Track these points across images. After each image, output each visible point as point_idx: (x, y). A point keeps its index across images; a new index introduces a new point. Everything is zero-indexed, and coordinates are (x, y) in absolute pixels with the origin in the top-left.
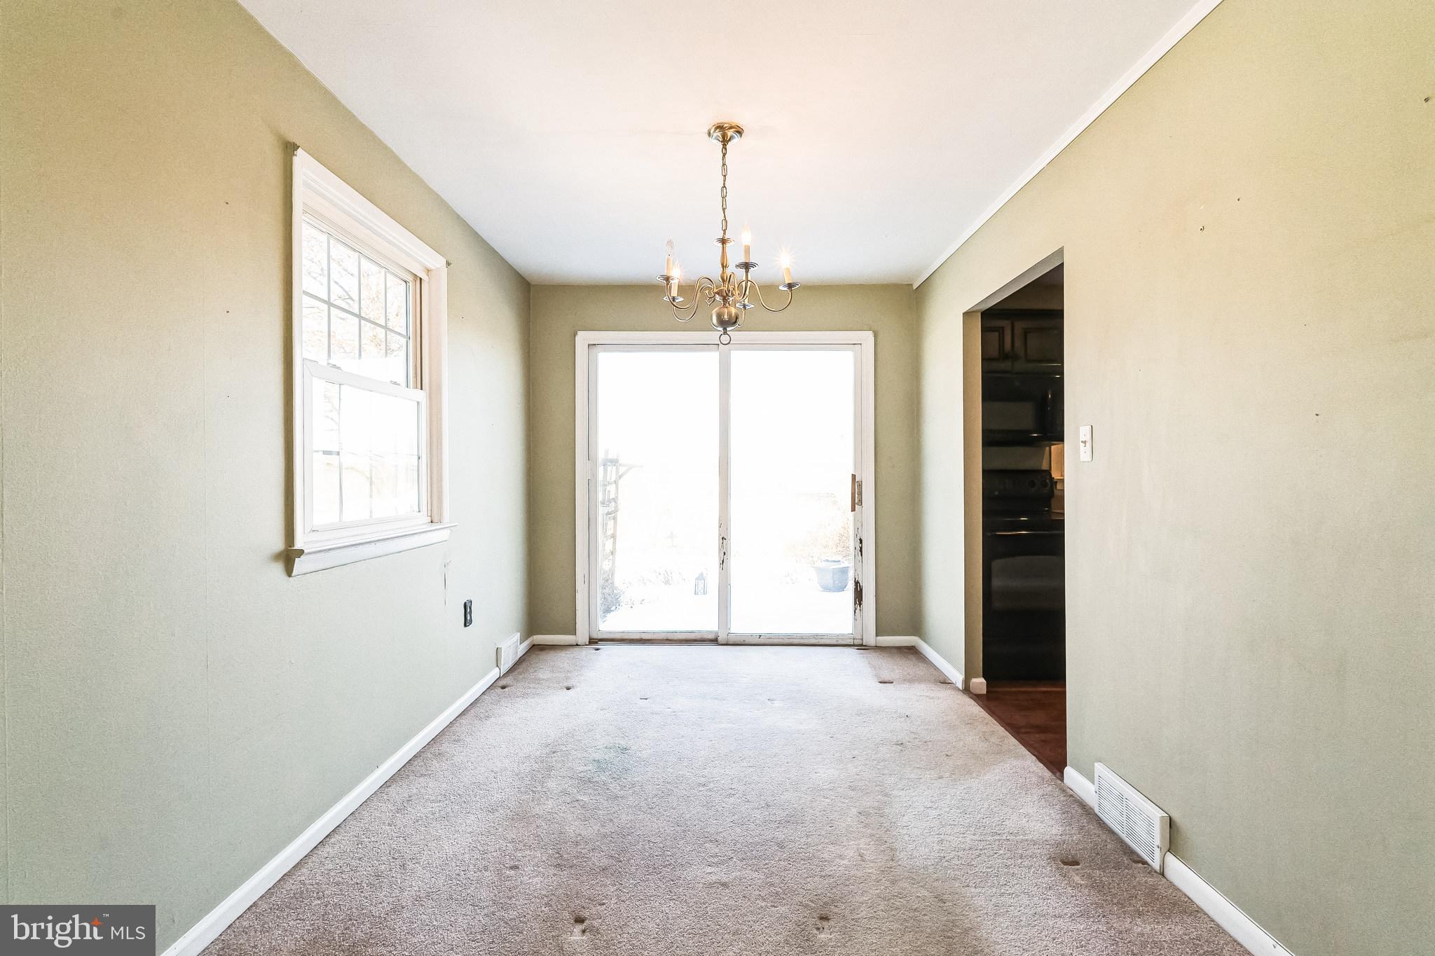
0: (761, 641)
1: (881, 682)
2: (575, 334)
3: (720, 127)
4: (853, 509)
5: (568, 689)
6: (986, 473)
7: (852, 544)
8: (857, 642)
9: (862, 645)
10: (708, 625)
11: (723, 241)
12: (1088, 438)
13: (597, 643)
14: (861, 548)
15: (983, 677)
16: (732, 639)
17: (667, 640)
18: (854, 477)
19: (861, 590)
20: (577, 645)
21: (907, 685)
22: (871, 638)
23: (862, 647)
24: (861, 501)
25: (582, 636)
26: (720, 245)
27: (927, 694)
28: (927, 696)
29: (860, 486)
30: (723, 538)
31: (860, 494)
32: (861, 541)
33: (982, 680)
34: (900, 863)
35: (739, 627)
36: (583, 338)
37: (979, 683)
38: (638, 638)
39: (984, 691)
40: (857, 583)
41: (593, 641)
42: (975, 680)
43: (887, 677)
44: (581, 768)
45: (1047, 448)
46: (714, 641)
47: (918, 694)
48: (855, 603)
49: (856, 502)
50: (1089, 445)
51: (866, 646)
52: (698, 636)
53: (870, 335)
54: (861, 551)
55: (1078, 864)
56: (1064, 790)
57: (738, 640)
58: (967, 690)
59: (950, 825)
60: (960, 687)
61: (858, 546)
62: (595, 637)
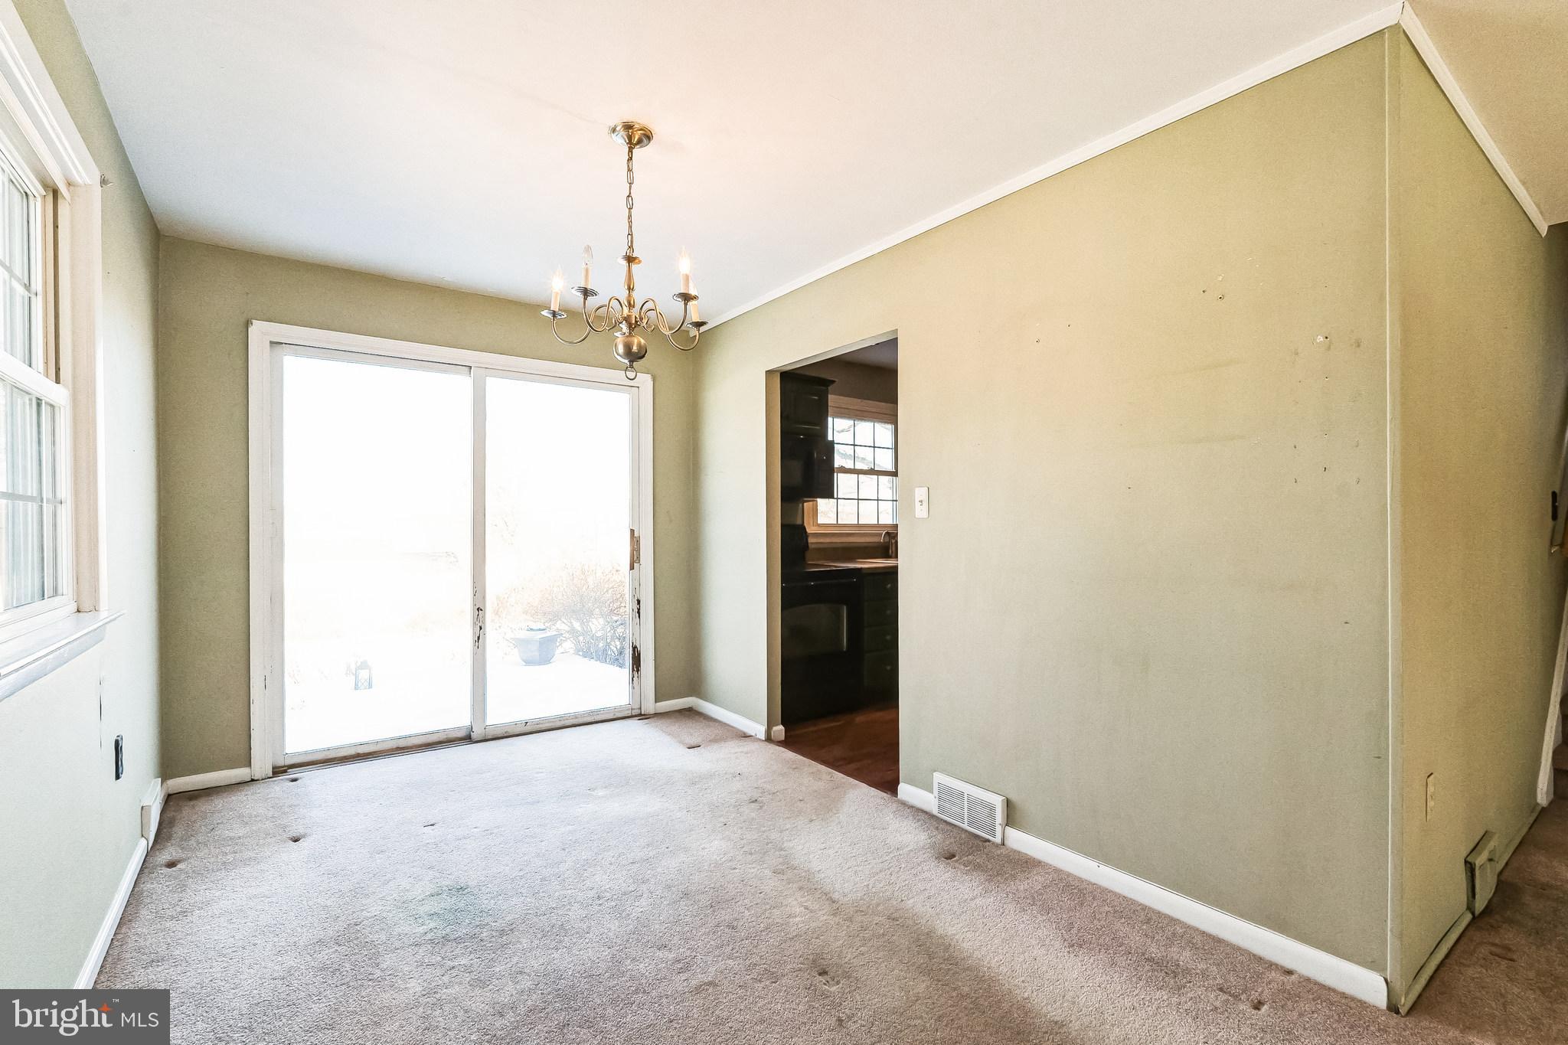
0: (528, 728)
1: (689, 748)
2: (248, 324)
3: (628, 126)
4: (632, 567)
5: (296, 840)
7: (629, 606)
8: (634, 713)
9: (641, 715)
10: (459, 719)
11: (630, 259)
12: (925, 498)
13: (285, 771)
14: (639, 610)
15: (782, 724)
16: (491, 733)
17: (398, 749)
18: (632, 531)
19: (639, 655)
20: (253, 780)
21: (716, 746)
22: (650, 706)
23: (642, 716)
24: (639, 558)
25: (261, 764)
26: (625, 263)
27: (740, 750)
28: (742, 752)
29: (638, 542)
30: (478, 609)
31: (639, 550)
32: (639, 602)
33: (781, 727)
34: (841, 903)
35: (498, 716)
36: (260, 332)
37: (779, 730)
38: (353, 753)
39: (783, 737)
40: (634, 648)
41: (278, 771)
42: (775, 728)
43: (693, 741)
44: (422, 929)
45: (801, 505)
46: (468, 739)
47: (733, 751)
48: (633, 670)
49: (634, 560)
50: (925, 504)
51: (645, 715)
52: (442, 737)
53: (649, 377)
54: (639, 612)
55: (954, 856)
56: (904, 804)
57: (499, 733)
58: (769, 739)
59: (851, 857)
60: (763, 737)
61: (636, 607)
62: (281, 763)
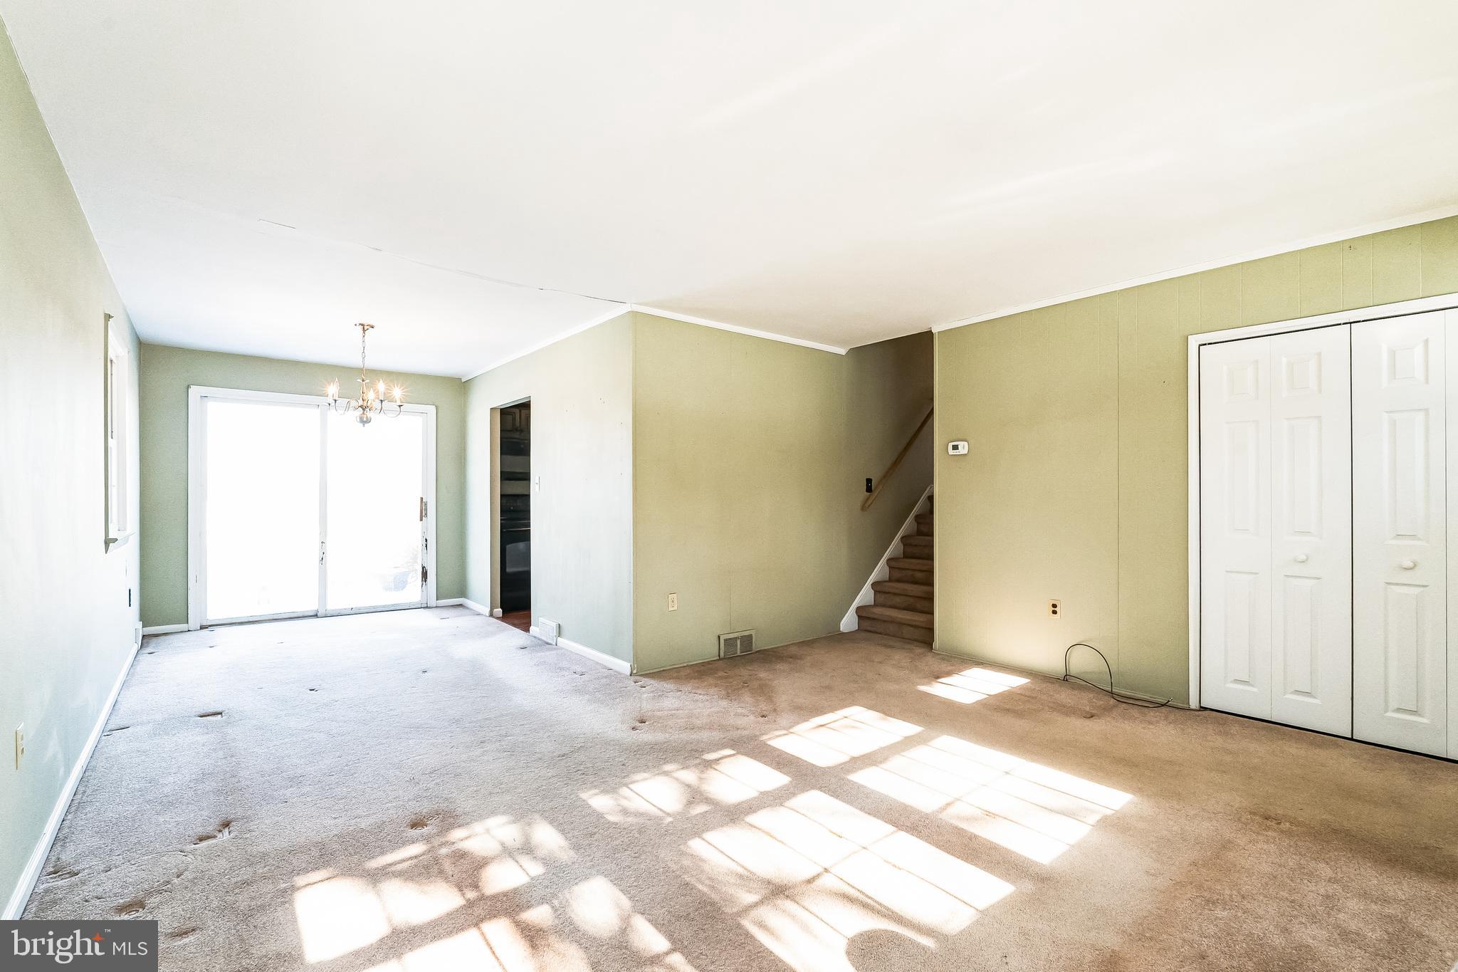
0: (352, 612)
1: (442, 619)
2: (188, 387)
3: (362, 324)
4: (421, 520)
6: (502, 496)
7: (420, 542)
8: (422, 605)
10: (311, 607)
13: (207, 628)
14: (426, 544)
15: (501, 608)
16: (330, 613)
18: (422, 499)
19: (426, 572)
20: (190, 630)
22: (433, 602)
23: (426, 607)
24: (426, 514)
25: (194, 624)
28: (472, 621)
29: (426, 506)
30: (323, 542)
31: (426, 510)
32: (426, 540)
35: (332, 606)
36: (195, 391)
37: (499, 611)
39: (501, 616)
40: (423, 568)
41: (202, 628)
42: (495, 609)
46: (316, 616)
48: (422, 581)
49: (423, 514)
51: (429, 607)
53: (433, 408)
54: (426, 546)
56: (533, 636)
57: (334, 613)
58: (491, 615)
60: (488, 615)
61: (424, 542)
62: (205, 623)
